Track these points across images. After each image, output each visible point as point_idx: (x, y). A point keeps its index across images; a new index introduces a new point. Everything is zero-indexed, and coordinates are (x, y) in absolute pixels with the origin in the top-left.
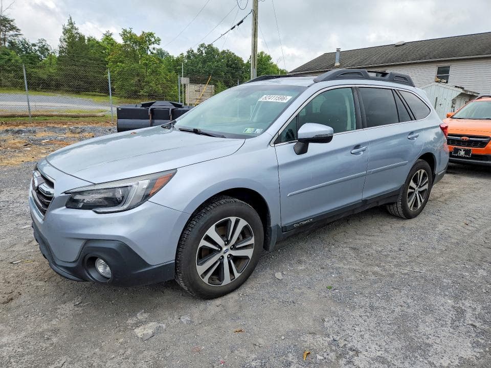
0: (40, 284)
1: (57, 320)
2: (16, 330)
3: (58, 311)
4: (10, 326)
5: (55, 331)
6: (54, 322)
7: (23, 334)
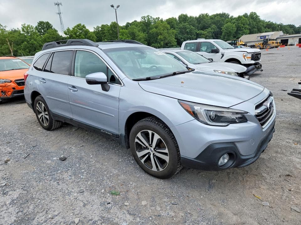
0: (265, 175)
1: (272, 155)
2: (292, 161)
3: (269, 157)
4: (293, 164)
5: (277, 152)
6: (274, 155)
7: (289, 158)
